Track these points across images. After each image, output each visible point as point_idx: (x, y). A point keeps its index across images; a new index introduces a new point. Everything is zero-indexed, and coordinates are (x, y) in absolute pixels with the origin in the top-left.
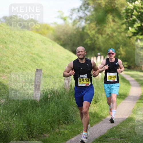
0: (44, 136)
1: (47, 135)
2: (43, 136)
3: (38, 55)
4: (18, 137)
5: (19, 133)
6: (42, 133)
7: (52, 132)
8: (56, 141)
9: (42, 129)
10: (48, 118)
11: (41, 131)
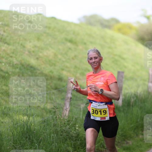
0: (127, 143)
1: (130, 142)
2: (125, 142)
3: (120, 56)
4: (99, 144)
5: (100, 139)
6: (124, 140)
7: (136, 139)
8: (139, 149)
9: (124, 136)
10: (131, 124)
11: (123, 137)
